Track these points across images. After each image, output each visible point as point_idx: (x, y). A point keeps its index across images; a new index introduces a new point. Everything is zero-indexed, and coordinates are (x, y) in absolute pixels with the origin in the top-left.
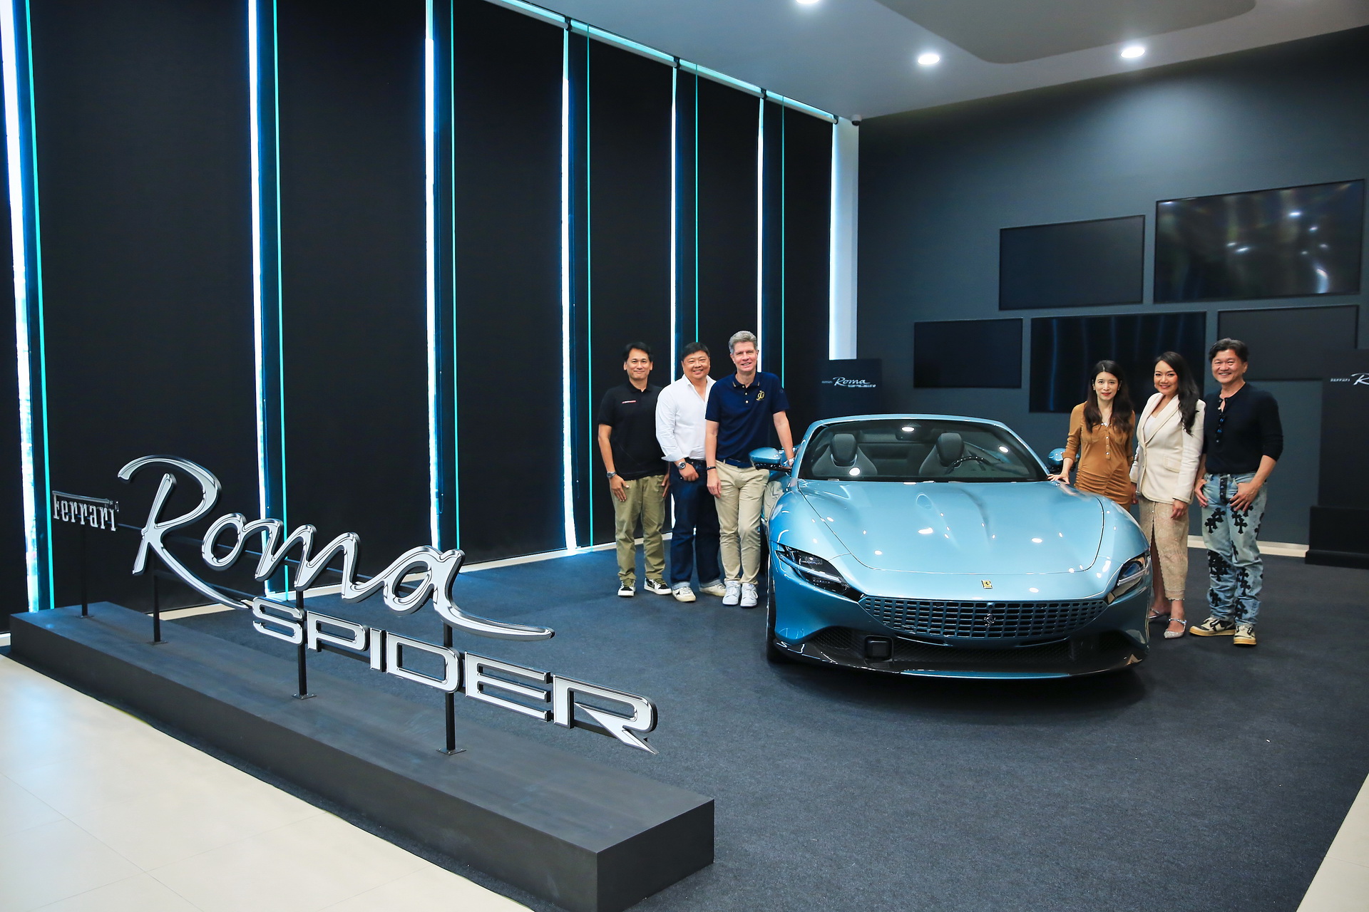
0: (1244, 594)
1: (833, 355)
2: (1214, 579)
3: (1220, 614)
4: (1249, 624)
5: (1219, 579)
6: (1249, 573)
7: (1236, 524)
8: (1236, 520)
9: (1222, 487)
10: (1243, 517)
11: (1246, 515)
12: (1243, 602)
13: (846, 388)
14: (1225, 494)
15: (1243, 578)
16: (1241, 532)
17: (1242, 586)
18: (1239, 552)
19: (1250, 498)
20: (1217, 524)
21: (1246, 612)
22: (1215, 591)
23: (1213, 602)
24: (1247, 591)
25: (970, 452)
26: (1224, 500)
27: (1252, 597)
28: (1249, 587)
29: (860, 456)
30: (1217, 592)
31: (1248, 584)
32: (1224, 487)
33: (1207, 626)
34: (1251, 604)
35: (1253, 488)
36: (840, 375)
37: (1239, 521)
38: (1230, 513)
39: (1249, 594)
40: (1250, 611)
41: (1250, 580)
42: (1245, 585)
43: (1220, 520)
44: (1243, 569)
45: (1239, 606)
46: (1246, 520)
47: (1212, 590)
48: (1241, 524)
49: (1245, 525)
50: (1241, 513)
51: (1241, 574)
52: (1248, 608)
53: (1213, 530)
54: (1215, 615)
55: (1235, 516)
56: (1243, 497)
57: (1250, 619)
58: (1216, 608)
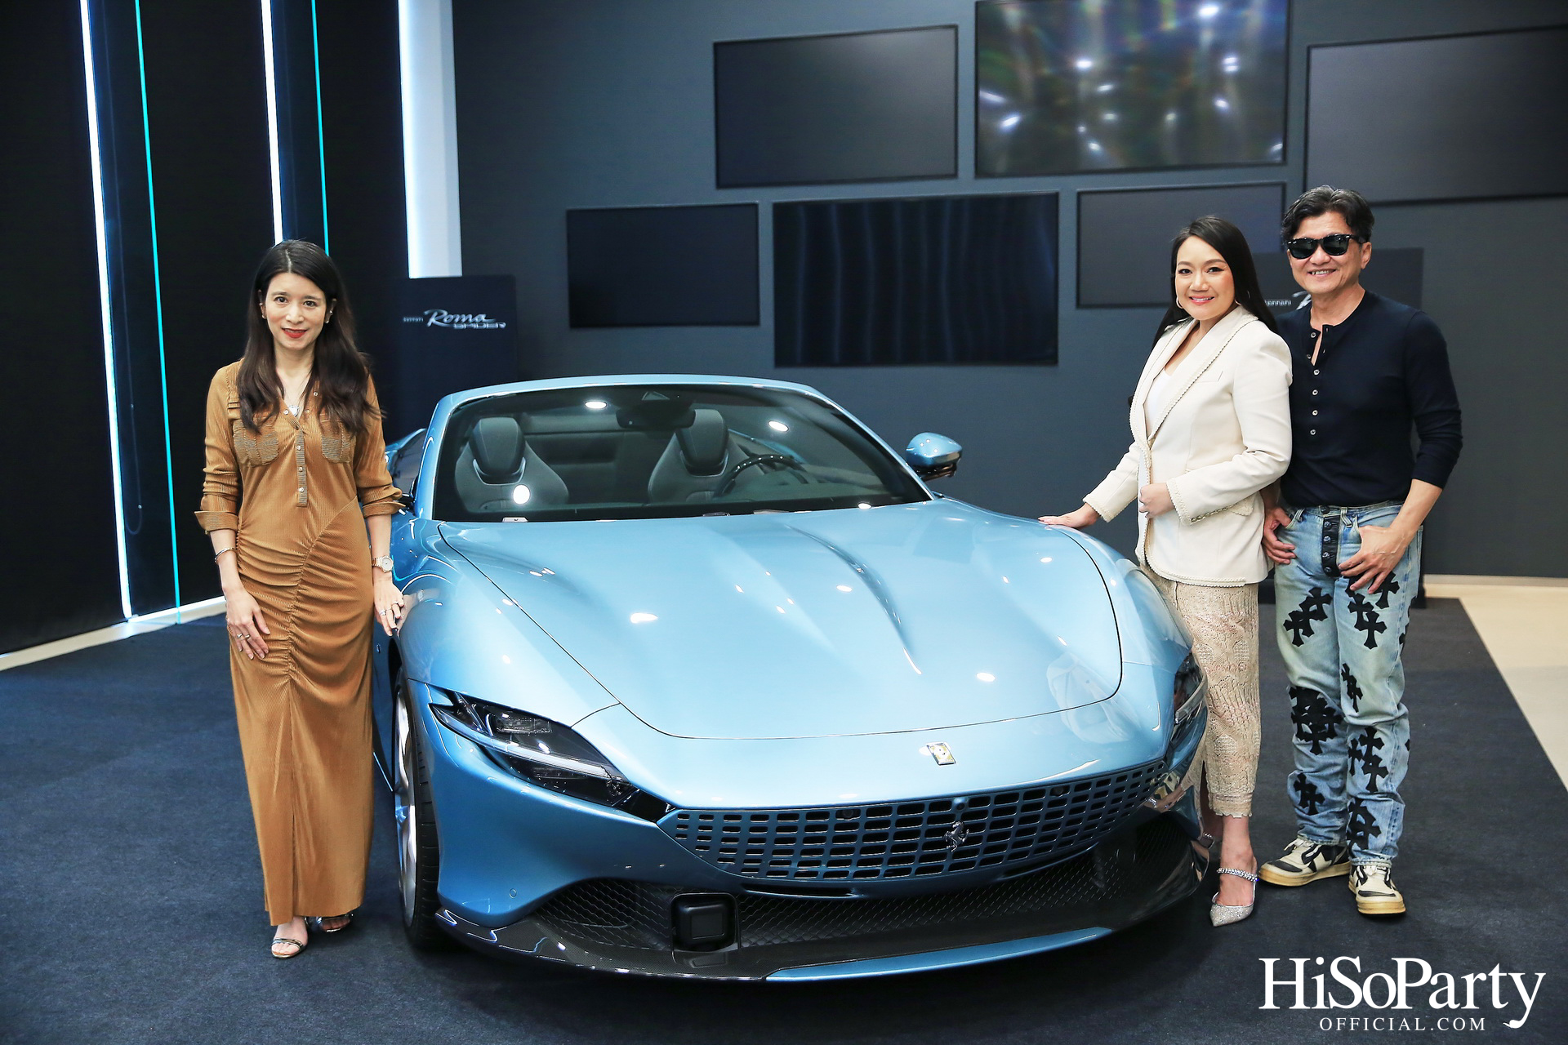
0: (1372, 787)
1: (416, 271)
2: (1306, 750)
3: (1322, 832)
4: (1385, 861)
5: (1317, 750)
6: (1384, 740)
7: (1360, 625)
8: (1360, 617)
9: (1327, 538)
10: (1376, 609)
11: (1383, 603)
12: (1371, 808)
13: (449, 329)
14: (1334, 554)
15: (1369, 750)
16: (1371, 643)
17: (1366, 770)
18: (1364, 690)
19: (1389, 565)
20: (1314, 624)
21: (1377, 831)
22: (1309, 779)
23: (1303, 804)
24: (1380, 780)
25: (746, 451)
26: (1331, 570)
27: (1391, 795)
28: (1384, 772)
29: (532, 460)
30: (1315, 781)
31: (1381, 765)
32: (1331, 538)
33: (1294, 859)
34: (1388, 812)
35: (1396, 542)
36: (438, 305)
37: (1366, 618)
38: (1342, 599)
39: (1385, 789)
40: (1384, 828)
41: (1385, 755)
42: (1374, 766)
43: (1320, 615)
44: (1371, 730)
45: (1360, 818)
46: (1384, 615)
47: (1302, 776)
48: (1370, 625)
49: (1382, 627)
50: (1372, 599)
51: (1363, 740)
52: (1381, 821)
53: (1304, 638)
54: (1310, 833)
55: (1358, 605)
56: (1373, 561)
57: (1384, 849)
58: (1313, 817)
